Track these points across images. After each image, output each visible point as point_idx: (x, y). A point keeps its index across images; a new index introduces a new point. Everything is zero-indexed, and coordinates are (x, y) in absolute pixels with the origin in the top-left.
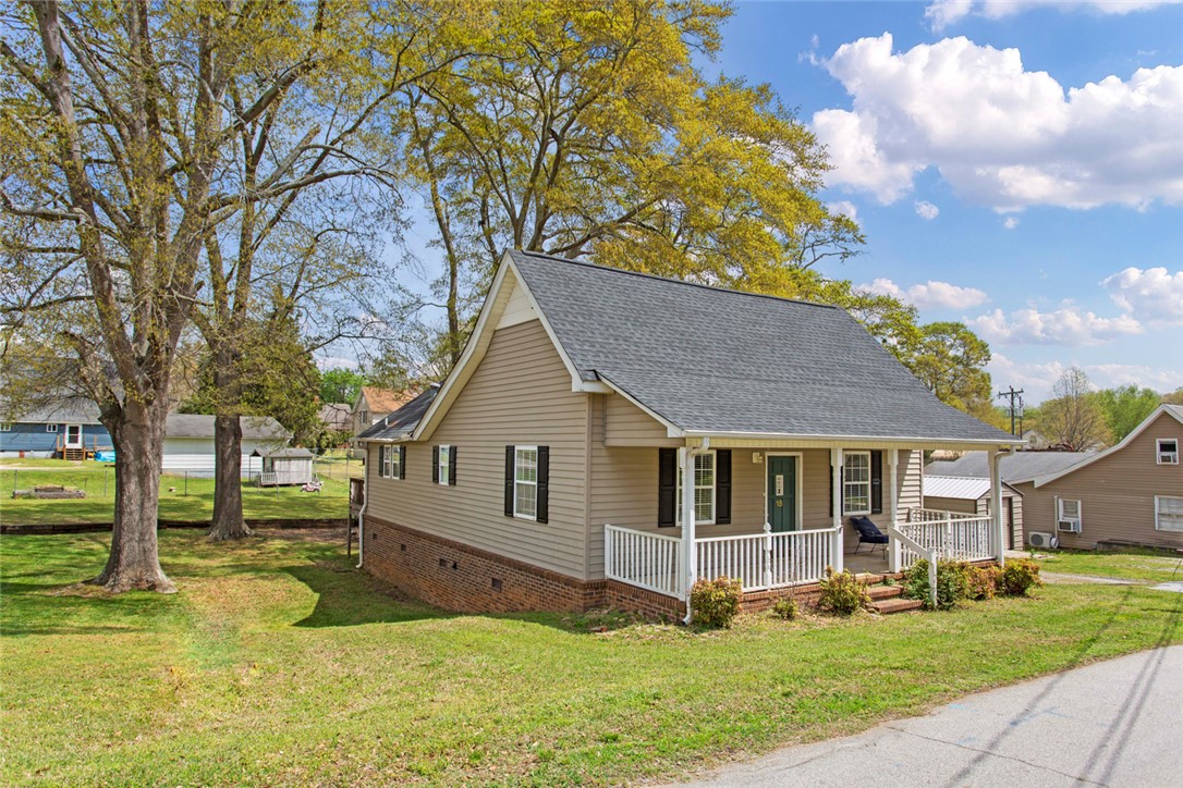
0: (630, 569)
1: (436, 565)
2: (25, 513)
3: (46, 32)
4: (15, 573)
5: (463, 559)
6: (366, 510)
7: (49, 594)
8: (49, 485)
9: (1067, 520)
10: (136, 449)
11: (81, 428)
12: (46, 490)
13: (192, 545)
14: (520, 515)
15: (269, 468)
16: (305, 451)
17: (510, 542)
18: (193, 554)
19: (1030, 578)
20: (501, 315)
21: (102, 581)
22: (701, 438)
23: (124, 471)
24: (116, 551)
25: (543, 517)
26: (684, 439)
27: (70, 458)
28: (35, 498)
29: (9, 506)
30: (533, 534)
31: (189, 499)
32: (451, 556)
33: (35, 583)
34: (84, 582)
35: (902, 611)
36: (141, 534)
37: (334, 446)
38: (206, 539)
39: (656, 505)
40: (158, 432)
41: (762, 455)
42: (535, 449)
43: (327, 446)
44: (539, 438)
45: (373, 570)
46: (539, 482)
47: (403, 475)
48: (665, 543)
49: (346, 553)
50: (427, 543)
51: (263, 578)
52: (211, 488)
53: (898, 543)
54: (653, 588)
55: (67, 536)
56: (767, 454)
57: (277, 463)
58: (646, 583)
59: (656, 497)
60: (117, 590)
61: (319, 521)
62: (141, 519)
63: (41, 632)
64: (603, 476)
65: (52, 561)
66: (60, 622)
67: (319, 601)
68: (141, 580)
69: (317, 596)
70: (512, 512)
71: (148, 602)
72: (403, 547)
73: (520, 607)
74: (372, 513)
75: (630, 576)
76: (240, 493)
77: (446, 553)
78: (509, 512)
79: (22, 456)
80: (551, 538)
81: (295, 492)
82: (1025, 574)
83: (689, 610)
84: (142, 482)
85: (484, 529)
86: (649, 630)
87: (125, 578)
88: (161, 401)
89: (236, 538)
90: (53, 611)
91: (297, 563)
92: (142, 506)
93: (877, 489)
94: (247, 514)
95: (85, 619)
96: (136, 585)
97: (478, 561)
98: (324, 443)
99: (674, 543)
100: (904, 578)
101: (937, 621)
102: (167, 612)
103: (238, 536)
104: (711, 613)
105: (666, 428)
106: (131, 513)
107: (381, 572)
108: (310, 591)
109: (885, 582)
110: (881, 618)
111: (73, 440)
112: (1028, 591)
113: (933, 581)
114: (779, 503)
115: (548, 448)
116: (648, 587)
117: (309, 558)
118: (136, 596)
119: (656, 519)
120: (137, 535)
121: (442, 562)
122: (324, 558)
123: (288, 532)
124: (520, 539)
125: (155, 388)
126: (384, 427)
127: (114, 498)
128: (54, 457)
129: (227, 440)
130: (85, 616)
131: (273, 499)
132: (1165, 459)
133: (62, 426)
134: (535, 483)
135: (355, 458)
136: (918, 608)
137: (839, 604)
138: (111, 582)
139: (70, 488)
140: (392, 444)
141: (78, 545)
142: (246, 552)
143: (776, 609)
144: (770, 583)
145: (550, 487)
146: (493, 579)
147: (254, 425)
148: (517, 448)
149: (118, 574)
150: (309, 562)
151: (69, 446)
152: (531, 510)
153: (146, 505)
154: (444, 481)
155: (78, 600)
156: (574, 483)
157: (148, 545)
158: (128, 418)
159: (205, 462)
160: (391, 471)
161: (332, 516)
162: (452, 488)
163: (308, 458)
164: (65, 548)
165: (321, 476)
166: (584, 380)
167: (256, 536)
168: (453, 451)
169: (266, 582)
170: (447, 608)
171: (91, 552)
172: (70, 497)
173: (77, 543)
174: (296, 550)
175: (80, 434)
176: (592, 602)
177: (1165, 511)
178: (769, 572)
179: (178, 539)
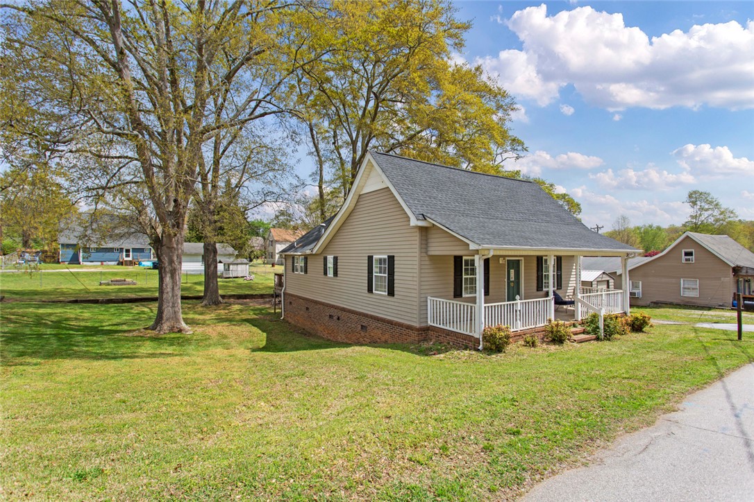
0: (443, 320)
1: (327, 318)
2: (107, 293)
3: (115, 34)
4: (107, 324)
5: (343, 315)
6: (285, 290)
7: (126, 335)
8: (118, 279)
9: (634, 291)
10: (169, 259)
11: (131, 250)
12: (117, 281)
13: (194, 308)
14: (376, 292)
15: (227, 269)
16: (245, 261)
17: (370, 306)
18: (195, 313)
19: (646, 323)
20: (363, 186)
21: (153, 328)
22: (489, 250)
23: (163, 271)
24: (161, 312)
25: (391, 292)
26: (478, 250)
27: (126, 265)
28: (111, 285)
29: (97, 289)
30: (385, 302)
31: (189, 285)
32: (335, 313)
33: (118, 329)
34: (144, 329)
35: (586, 341)
36: (173, 303)
37: (258, 258)
38: (201, 304)
39: (453, 286)
40: (180, 251)
41: (504, 259)
42: (386, 257)
43: (254, 258)
44: (388, 251)
45: (290, 320)
46: (388, 274)
47: (306, 272)
48: (466, 307)
49: (273, 311)
50: (321, 307)
51: (234, 325)
52: (202, 279)
53: (580, 304)
54: (458, 331)
55: (130, 304)
56: (507, 258)
57: (231, 266)
58: (453, 328)
59: (453, 282)
60: (162, 333)
61: (256, 295)
62: (173, 296)
63: (128, 357)
64: (427, 271)
65: (125, 318)
66: (137, 351)
67: (267, 337)
68: (174, 327)
69: (265, 334)
70: (372, 291)
71: (179, 339)
72: (307, 309)
73: (379, 340)
74: (289, 291)
75: (443, 324)
76: (217, 282)
77: (332, 311)
78: (370, 290)
79: (102, 264)
80: (396, 304)
81: (240, 281)
82: (644, 321)
83: (481, 343)
84: (173, 277)
85: (355, 299)
86: (462, 354)
87: (166, 326)
88: (181, 234)
89: (216, 304)
90: (130, 344)
91: (249, 317)
92: (173, 289)
93: (559, 277)
94: (220, 292)
95: (148, 349)
96: (172, 330)
97: (352, 316)
98: (253, 257)
99: (471, 307)
100: (583, 323)
101: (606, 346)
102: (190, 344)
103: (217, 303)
104: (494, 345)
105: (468, 245)
106: (167, 293)
107: (295, 321)
108: (260, 332)
109: (574, 326)
110: (579, 345)
111: (128, 256)
112: (644, 330)
113: (601, 325)
114: (512, 284)
115: (394, 256)
116: (455, 330)
117: (255, 314)
118: (173, 335)
119: (453, 294)
120: (171, 304)
121: (331, 317)
122: (263, 314)
123: (241, 301)
124: (378, 304)
125: (178, 227)
126: (294, 247)
127: (158, 284)
128: (118, 264)
129: (209, 256)
130: (147, 348)
131: (230, 285)
132: (686, 260)
133: (122, 249)
134: (386, 275)
135: (267, 263)
136: (594, 340)
137: (557, 339)
138: (158, 328)
139: (128, 280)
140: (299, 256)
141: (137, 309)
142: (222, 311)
143: (525, 341)
144: (519, 327)
145: (395, 277)
146: (362, 326)
147: (223, 247)
148: (374, 257)
149: (162, 324)
150: (255, 317)
151: (126, 259)
152: (383, 290)
153: (175, 288)
154: (330, 273)
155: (142, 338)
156: (411, 275)
157: (177, 309)
158: (164, 243)
159: (199, 266)
160: (299, 269)
161: (261, 293)
162: (335, 278)
163: (246, 264)
164: (130, 311)
165: (253, 273)
166: (418, 220)
167: (226, 303)
168: (336, 259)
169: (237, 327)
170: (334, 340)
171: (143, 313)
172: (129, 284)
173: (136, 308)
174: (246, 310)
175: (131, 253)
176: (422, 338)
177: (686, 286)
178: (519, 321)
179: (186, 305)
